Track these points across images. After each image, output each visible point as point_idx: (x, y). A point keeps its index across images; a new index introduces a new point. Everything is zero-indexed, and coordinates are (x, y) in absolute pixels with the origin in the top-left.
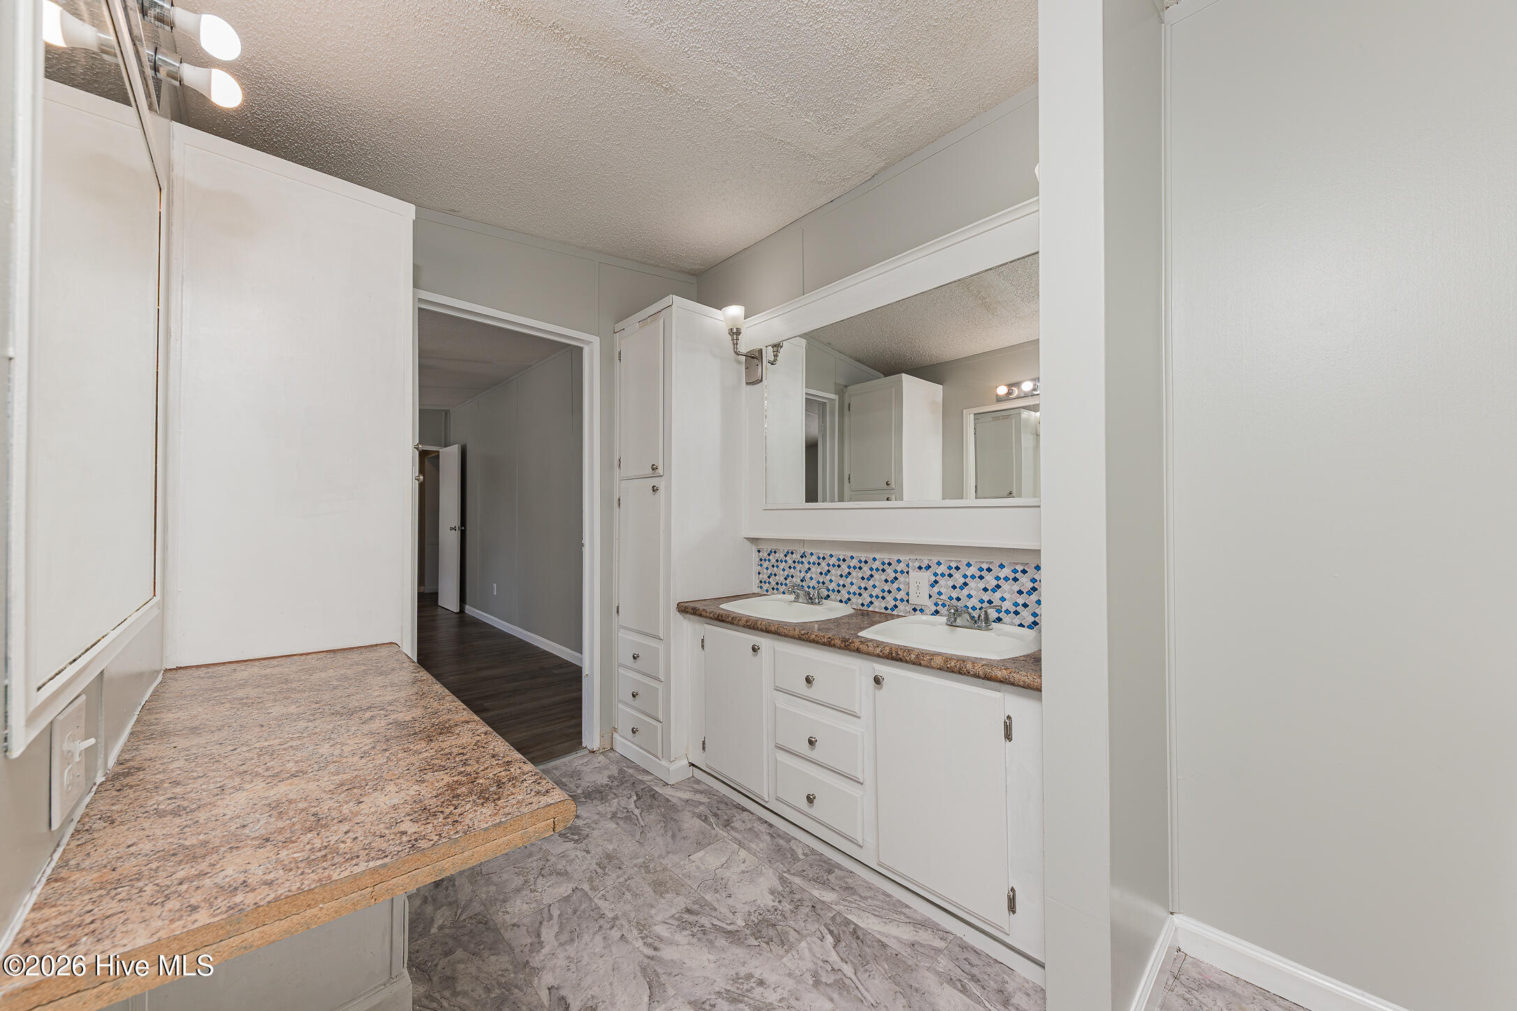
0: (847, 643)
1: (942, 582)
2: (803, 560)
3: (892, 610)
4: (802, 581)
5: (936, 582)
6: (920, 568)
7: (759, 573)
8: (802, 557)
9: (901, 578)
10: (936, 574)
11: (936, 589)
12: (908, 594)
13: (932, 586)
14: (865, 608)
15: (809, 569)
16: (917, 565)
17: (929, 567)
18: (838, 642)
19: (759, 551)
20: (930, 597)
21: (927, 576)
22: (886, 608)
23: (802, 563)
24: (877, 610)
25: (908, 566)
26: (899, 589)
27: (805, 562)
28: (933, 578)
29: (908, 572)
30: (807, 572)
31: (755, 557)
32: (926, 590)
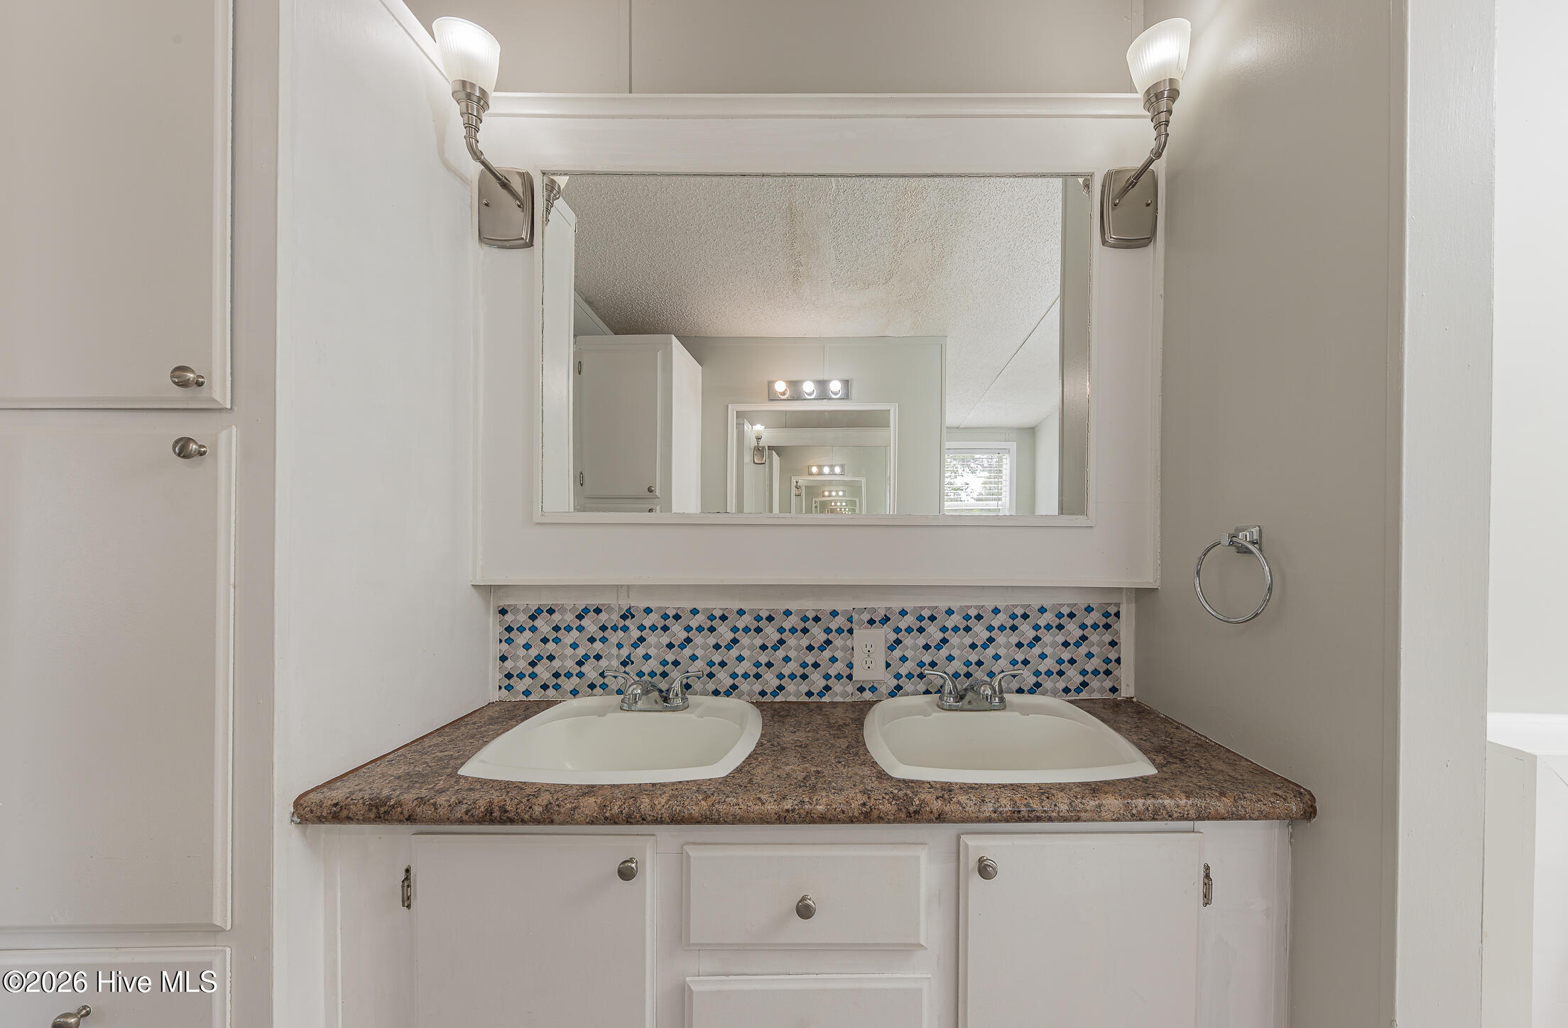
1: (908, 641)
2: (628, 622)
3: (821, 694)
4: (624, 664)
5: (898, 642)
6: (871, 622)
7: (503, 659)
8: (624, 617)
9: (838, 641)
10: (898, 630)
11: (897, 653)
12: (850, 666)
13: (891, 648)
15: (642, 639)
16: (866, 617)
17: (886, 619)
18: (887, 807)
19: (503, 612)
20: (888, 665)
21: (883, 634)
22: (809, 694)
23: (625, 629)
25: (850, 620)
26: (833, 660)
27: (632, 627)
28: (893, 636)
29: (851, 631)
30: (635, 646)
31: (494, 627)
32: (880, 656)
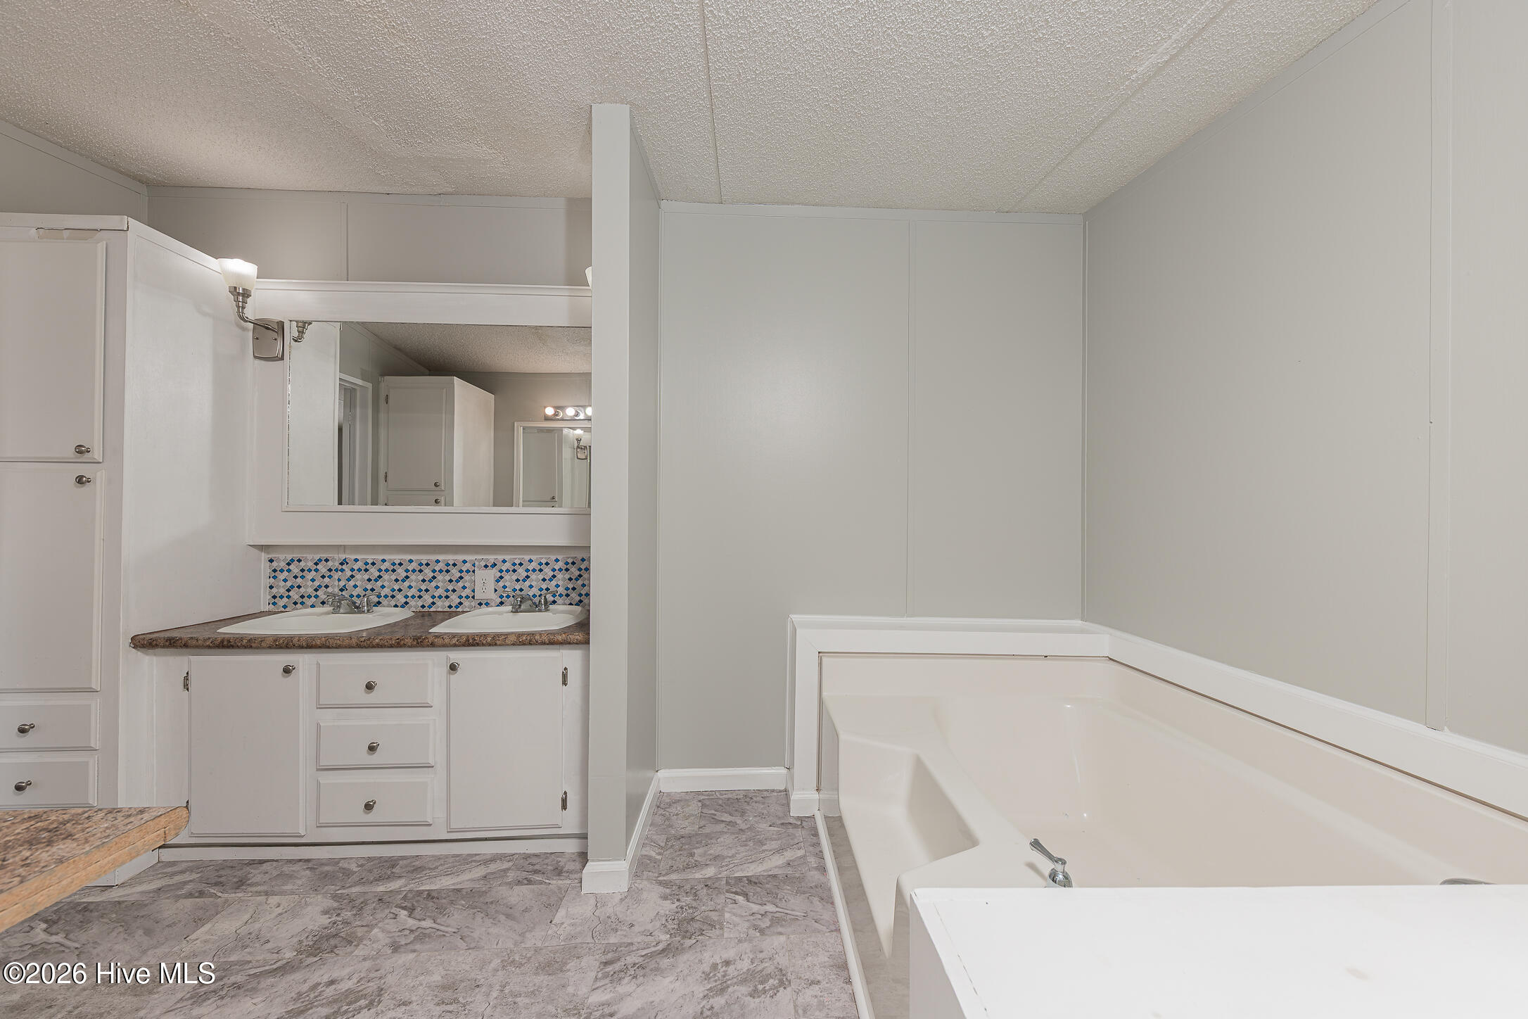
0: (419, 641)
1: (507, 577)
2: (344, 567)
3: (457, 607)
4: (342, 590)
5: (501, 577)
6: (486, 566)
7: (271, 587)
8: (342, 564)
9: (467, 577)
10: (501, 571)
11: (501, 584)
12: (473, 591)
13: (498, 581)
14: (426, 609)
15: (352, 576)
16: (483, 564)
17: (495, 565)
19: (271, 561)
20: (496, 590)
21: (494, 573)
22: (450, 607)
23: (342, 570)
24: (440, 609)
25: (474, 565)
26: (464, 588)
27: (346, 570)
28: (499, 574)
29: (474, 571)
30: (349, 580)
31: (265, 569)
32: (491, 585)
